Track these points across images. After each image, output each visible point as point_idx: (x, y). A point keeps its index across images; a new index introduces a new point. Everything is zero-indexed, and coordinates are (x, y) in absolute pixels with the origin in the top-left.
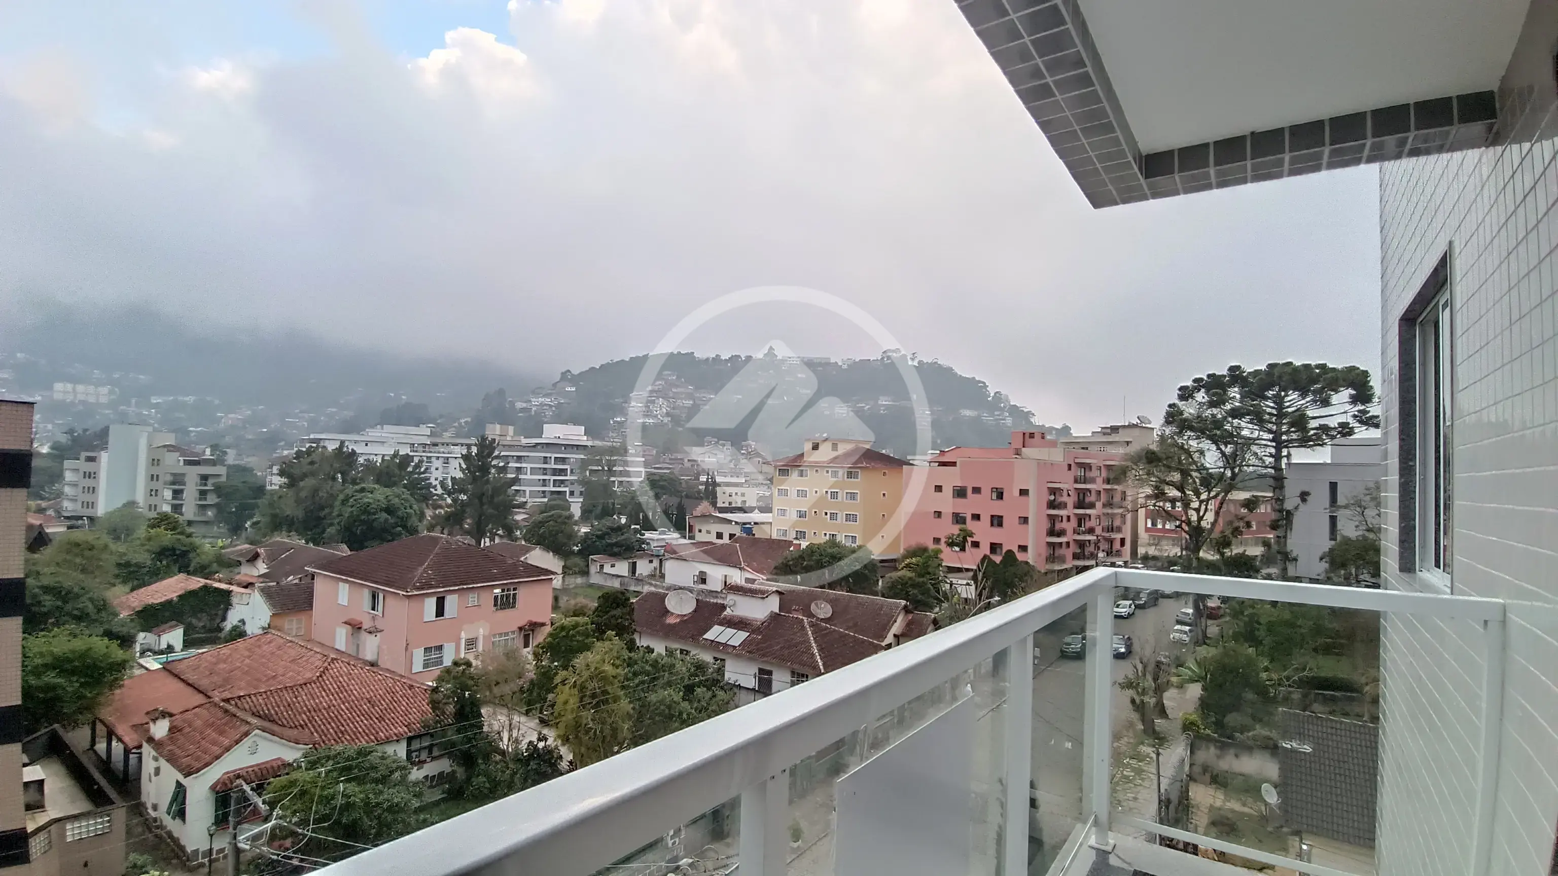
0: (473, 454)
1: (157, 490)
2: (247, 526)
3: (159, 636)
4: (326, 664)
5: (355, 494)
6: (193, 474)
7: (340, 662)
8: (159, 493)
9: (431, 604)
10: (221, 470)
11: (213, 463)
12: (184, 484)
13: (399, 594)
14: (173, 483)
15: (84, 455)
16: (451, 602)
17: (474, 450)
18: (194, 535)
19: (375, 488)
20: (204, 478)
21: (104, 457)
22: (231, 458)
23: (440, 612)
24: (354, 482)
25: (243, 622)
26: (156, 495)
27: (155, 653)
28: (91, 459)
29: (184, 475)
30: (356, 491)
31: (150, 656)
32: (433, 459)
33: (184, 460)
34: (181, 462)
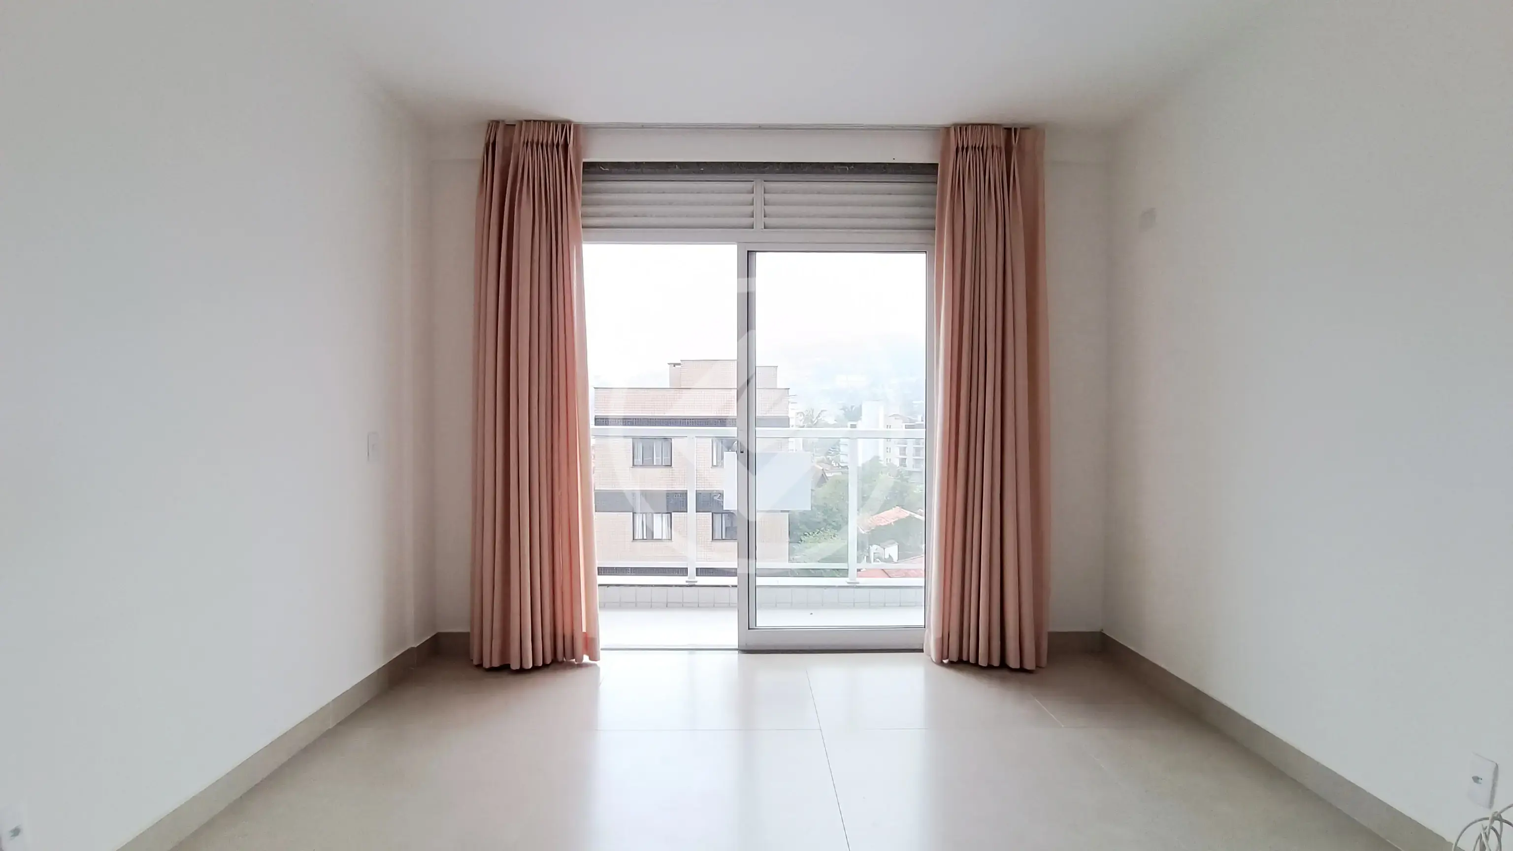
1: (891, 448)
3: (884, 549)
26: (891, 452)
27: (882, 560)
28: (853, 427)
31: (878, 562)
34: (904, 427)
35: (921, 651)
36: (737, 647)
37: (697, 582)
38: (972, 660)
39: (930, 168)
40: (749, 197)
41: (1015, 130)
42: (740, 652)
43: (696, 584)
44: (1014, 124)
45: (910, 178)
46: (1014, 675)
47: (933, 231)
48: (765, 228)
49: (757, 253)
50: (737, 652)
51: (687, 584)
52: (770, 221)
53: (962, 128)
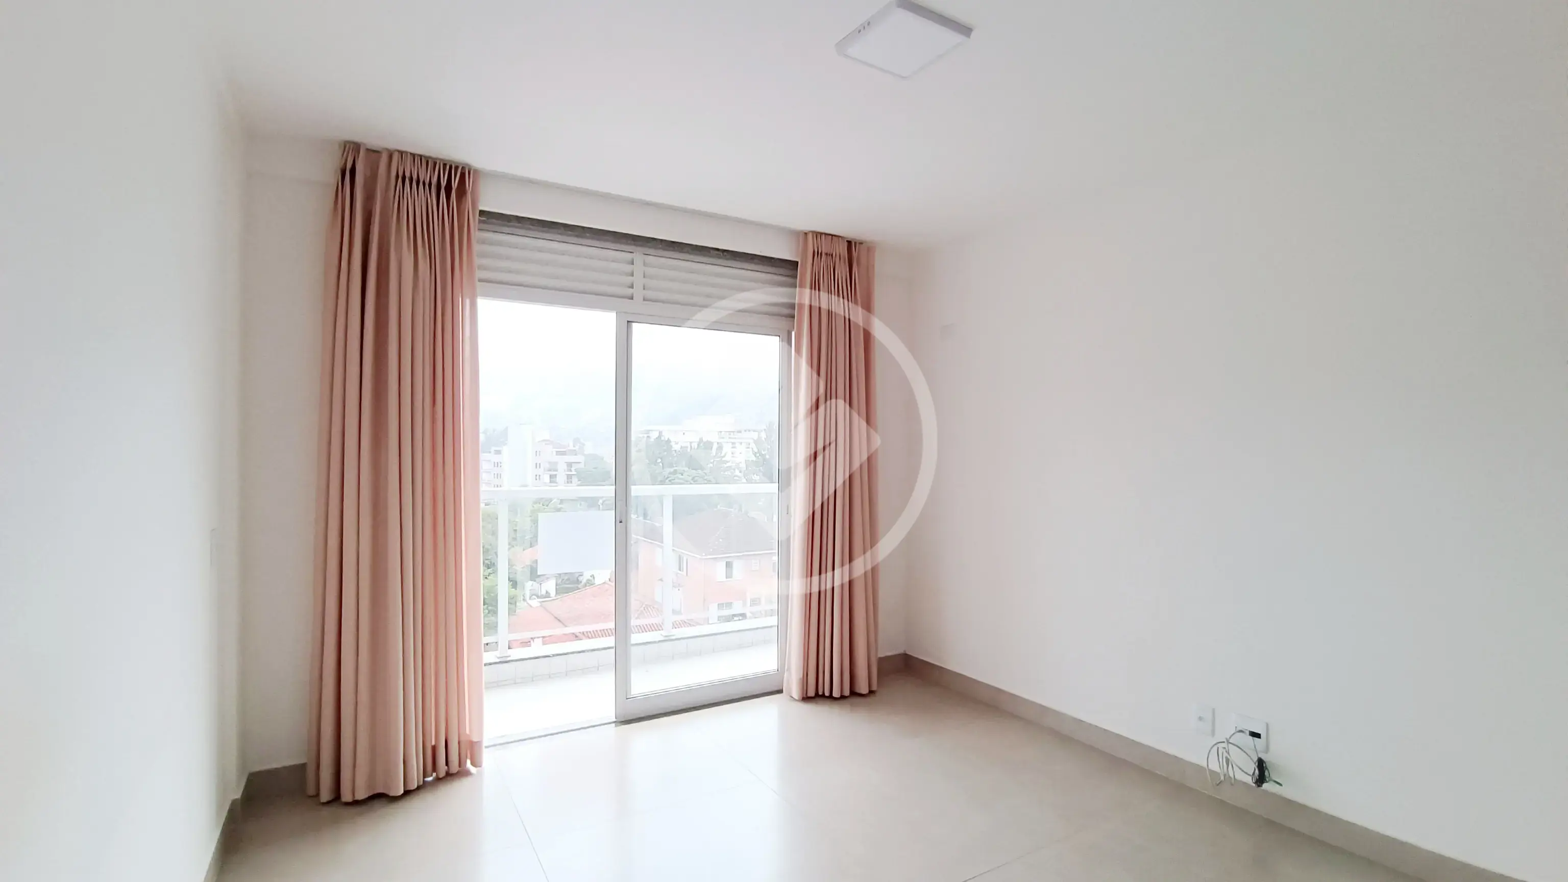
0: (763, 439)
1: (539, 476)
2: (599, 504)
3: (541, 584)
4: (642, 609)
5: (669, 476)
6: (562, 461)
7: (651, 607)
8: (541, 477)
9: (721, 567)
10: (580, 458)
11: (574, 453)
12: (556, 470)
13: (696, 557)
14: (550, 470)
15: (493, 449)
16: (737, 566)
17: (763, 435)
18: (562, 510)
19: (684, 471)
20: (570, 465)
21: (505, 450)
22: (589, 449)
23: (729, 575)
24: (671, 466)
25: (593, 576)
26: (539, 479)
27: (538, 597)
28: (498, 452)
29: (556, 463)
30: (670, 473)
31: (535, 599)
32: (737, 445)
33: (557, 452)
34: (555, 453)
35: (780, 691)
36: (615, 720)
37: (510, 656)
38: (827, 694)
39: (792, 266)
40: (629, 268)
41: (855, 243)
42: (619, 724)
43: (509, 659)
44: (855, 239)
45: (782, 271)
46: (868, 700)
47: (792, 319)
48: (644, 300)
49: (633, 324)
50: (614, 725)
51: (498, 660)
52: (650, 294)
53: (818, 235)
